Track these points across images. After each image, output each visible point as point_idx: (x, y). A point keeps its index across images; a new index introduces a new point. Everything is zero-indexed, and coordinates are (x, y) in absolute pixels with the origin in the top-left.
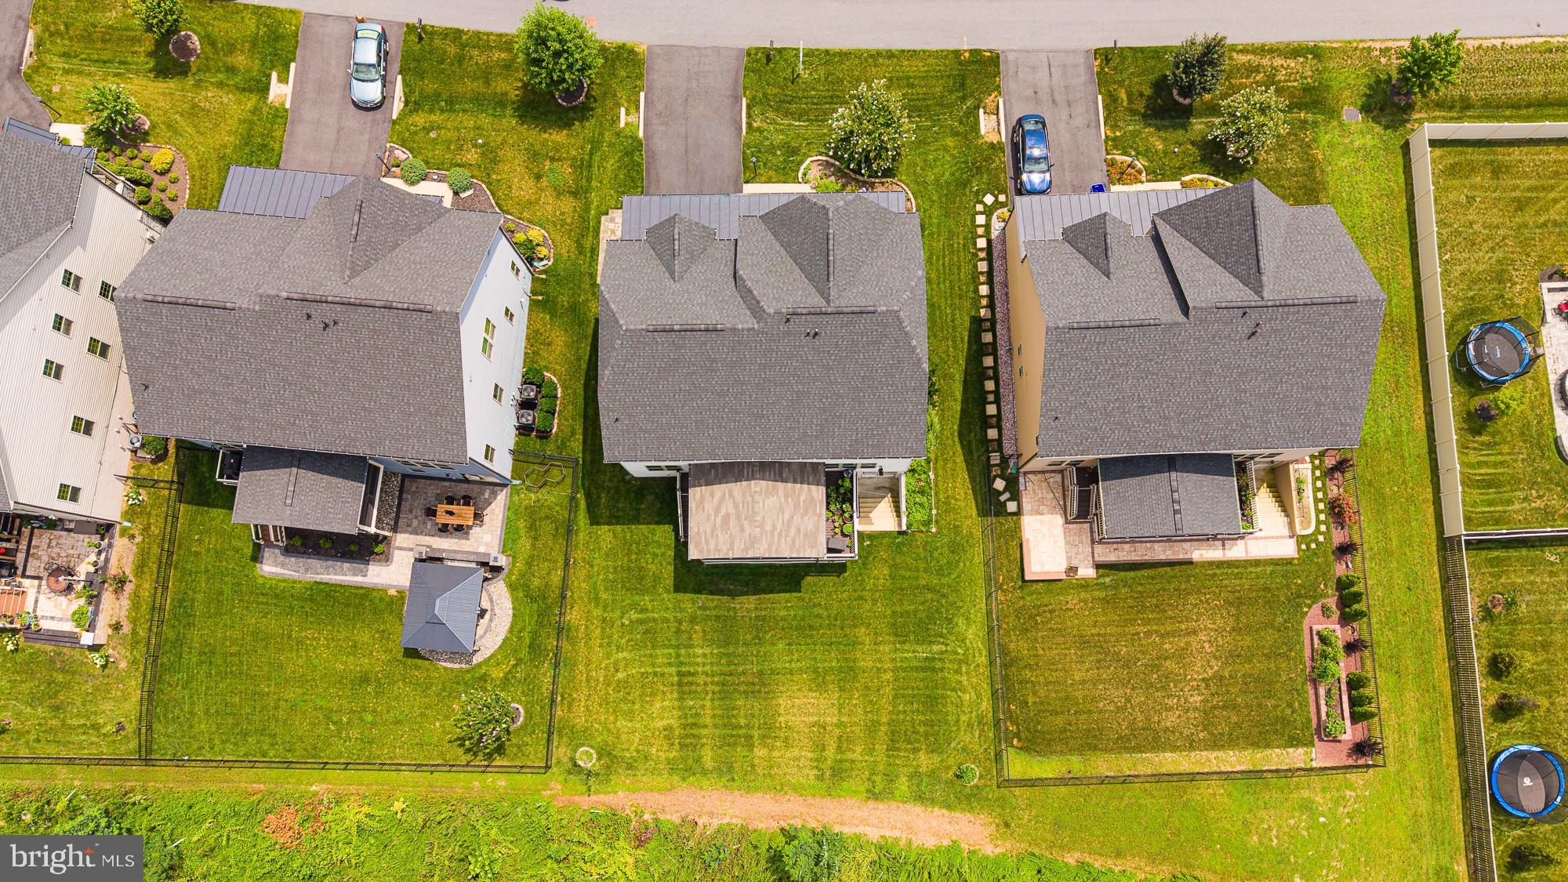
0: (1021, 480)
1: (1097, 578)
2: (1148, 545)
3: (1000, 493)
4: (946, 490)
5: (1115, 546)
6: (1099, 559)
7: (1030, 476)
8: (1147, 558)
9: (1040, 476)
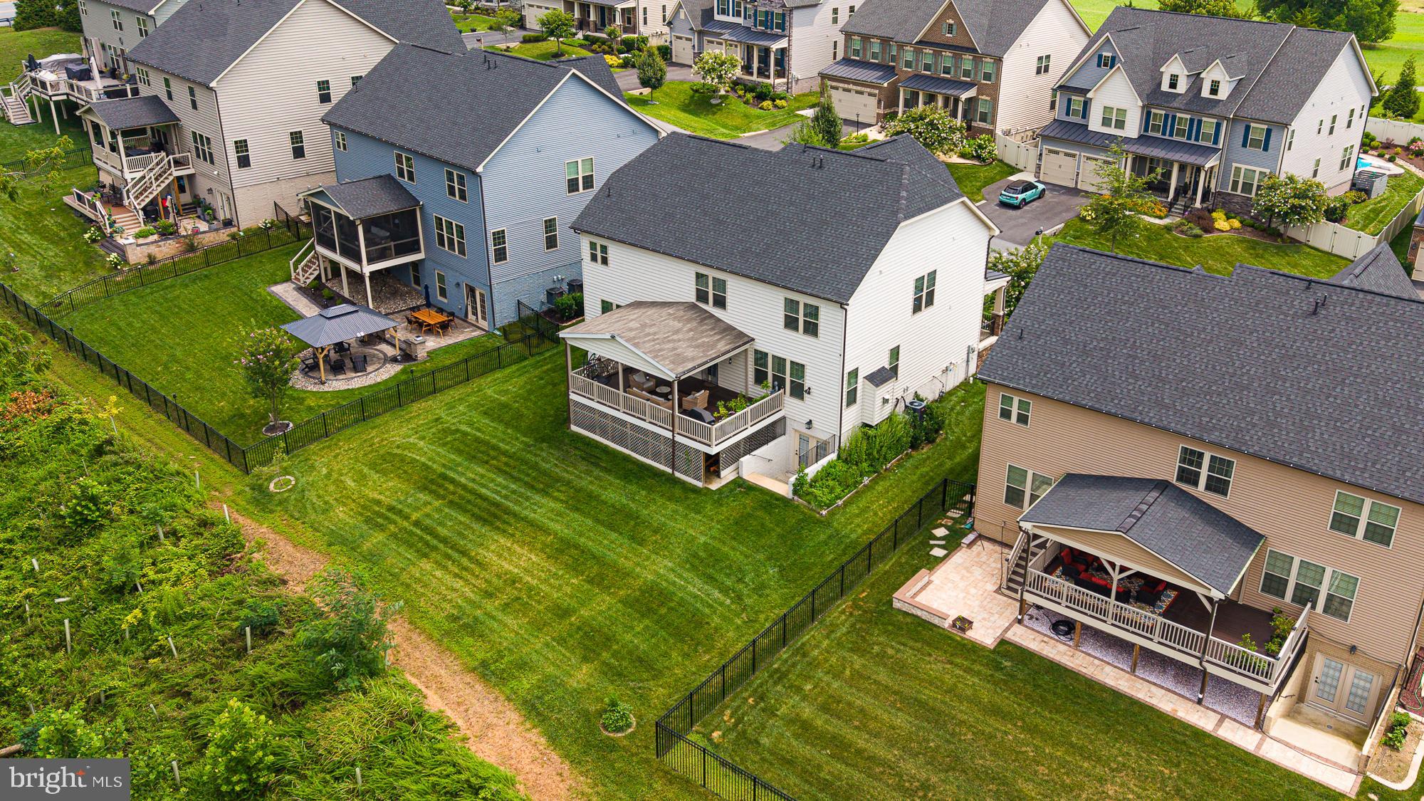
0: (971, 537)
1: (993, 651)
2: (1096, 662)
3: (936, 538)
4: (872, 502)
5: (1046, 639)
6: (1009, 636)
7: (986, 544)
8: (1084, 670)
9: (998, 548)
